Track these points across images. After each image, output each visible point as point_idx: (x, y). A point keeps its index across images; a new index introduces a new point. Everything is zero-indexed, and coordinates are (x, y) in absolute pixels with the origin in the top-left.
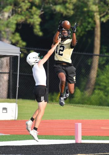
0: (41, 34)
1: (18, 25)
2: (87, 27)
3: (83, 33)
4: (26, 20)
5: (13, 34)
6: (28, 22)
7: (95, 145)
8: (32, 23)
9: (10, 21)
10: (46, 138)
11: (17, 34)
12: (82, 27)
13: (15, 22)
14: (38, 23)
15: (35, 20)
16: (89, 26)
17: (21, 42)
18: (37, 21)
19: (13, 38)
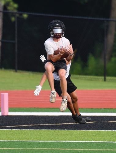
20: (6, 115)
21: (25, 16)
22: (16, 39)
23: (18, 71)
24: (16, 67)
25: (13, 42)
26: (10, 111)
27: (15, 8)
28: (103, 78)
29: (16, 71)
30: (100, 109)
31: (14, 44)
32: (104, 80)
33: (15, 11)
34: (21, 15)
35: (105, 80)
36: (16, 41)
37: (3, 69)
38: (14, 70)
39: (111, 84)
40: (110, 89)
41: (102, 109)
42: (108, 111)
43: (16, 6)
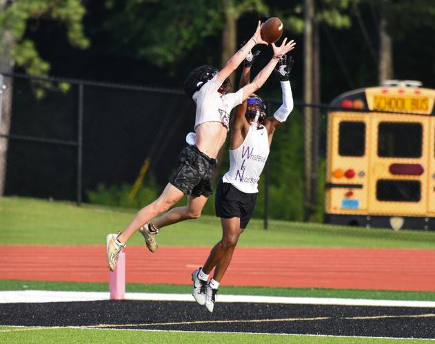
0: (85, 43)
1: (30, 22)
2: (204, 29)
3: (194, 41)
4: (50, 10)
5: (20, 42)
6: (54, 15)
7: (153, 305)
8: (63, 17)
9: (11, 14)
10: (46, 288)
11: (29, 44)
12: (191, 28)
13: (25, 16)
14: (77, 17)
15: (71, 12)
16: (209, 27)
17: (37, 61)
18: (76, 13)
19: (19, 53)
20: (119, 298)
21: (65, 86)
22: (80, 139)
23: (83, 205)
24: (79, 197)
25: (74, 144)
26: (128, 290)
27: (43, 72)
28: (262, 222)
29: (78, 205)
30: (307, 289)
31: (75, 149)
32: (263, 226)
33: (46, 77)
34: (55, 84)
35: (266, 226)
36: (80, 143)
37: (51, 199)
38: (75, 204)
39: (280, 236)
40: (293, 246)
41: (310, 289)
42: (329, 294)
43: (45, 66)
